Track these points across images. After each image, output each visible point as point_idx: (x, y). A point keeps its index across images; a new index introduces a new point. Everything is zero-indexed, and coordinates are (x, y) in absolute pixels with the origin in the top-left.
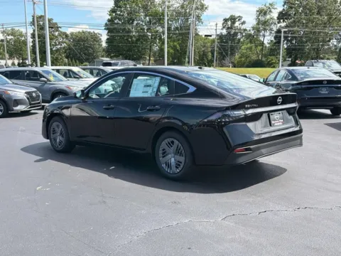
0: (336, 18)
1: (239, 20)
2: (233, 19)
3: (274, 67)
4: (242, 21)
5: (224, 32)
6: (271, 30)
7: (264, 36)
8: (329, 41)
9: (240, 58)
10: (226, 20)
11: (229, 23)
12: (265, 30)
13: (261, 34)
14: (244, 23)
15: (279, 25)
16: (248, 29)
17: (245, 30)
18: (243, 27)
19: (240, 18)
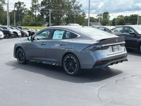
0: (65, 6)
1: (23, 4)
2: (20, 3)
3: (41, 26)
4: (24, 4)
5: (16, 9)
6: (39, 9)
7: (36, 12)
8: (63, 15)
9: (25, 22)
10: (16, 4)
11: (18, 5)
12: (36, 9)
13: (34, 11)
14: (25, 5)
15: (42, 7)
16: (27, 8)
17: (26, 9)
18: (25, 7)
19: (23, 3)
